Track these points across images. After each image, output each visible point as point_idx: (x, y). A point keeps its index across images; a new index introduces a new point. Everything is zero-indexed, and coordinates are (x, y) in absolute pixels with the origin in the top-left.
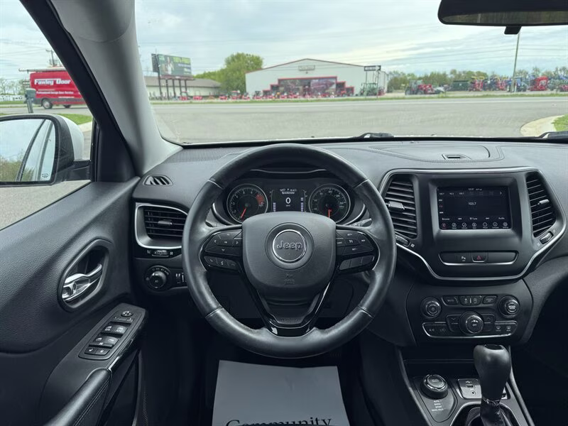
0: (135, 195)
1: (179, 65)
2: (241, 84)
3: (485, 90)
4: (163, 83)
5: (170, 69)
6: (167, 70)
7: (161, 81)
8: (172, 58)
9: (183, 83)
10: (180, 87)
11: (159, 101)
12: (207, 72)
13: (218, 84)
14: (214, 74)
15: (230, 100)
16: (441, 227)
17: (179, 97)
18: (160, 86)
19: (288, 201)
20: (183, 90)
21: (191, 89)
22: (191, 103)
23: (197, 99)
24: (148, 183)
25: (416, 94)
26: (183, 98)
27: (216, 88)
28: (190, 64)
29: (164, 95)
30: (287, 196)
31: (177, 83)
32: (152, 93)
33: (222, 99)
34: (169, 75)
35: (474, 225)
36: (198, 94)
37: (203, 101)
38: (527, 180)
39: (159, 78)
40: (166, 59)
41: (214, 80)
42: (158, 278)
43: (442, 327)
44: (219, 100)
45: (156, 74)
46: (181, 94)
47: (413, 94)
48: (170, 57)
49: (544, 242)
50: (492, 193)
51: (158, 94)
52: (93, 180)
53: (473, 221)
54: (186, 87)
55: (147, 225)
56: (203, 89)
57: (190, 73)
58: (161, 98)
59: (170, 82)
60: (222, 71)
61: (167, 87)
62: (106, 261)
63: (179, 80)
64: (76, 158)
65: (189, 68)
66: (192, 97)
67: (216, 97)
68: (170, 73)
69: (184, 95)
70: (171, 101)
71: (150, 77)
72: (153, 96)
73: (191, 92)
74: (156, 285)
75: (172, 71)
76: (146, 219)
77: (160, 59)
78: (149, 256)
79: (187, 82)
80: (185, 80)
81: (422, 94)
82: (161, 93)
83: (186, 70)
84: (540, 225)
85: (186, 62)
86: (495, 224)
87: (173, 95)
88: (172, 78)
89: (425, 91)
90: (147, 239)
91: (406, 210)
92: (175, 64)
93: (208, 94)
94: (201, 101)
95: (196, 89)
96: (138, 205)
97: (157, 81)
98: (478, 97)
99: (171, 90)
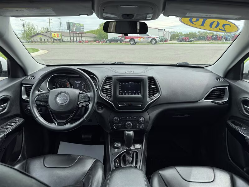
0: (23, 82)
1: (79, 27)
2: (106, 36)
3: (212, 40)
4: (72, 35)
5: (75, 29)
6: (73, 29)
7: (71, 34)
8: (75, 24)
9: (80, 35)
10: (79, 37)
11: (70, 43)
12: (91, 30)
13: (96, 36)
14: (94, 31)
15: (101, 43)
16: (119, 94)
17: (78, 41)
18: (70, 36)
19: (78, 85)
20: (80, 38)
21: (84, 38)
22: (83, 44)
23: (86, 42)
24: (28, 78)
25: (181, 42)
26: (80, 42)
27: (95, 37)
28: (83, 27)
29: (72, 40)
30: (78, 83)
31: (77, 35)
32: (67, 39)
33: (97, 42)
34: (74, 32)
35: (130, 94)
36: (86, 40)
37: (89, 43)
38: (148, 80)
39: (70, 33)
40: (73, 24)
41: (94, 34)
42: (29, 109)
43: (120, 126)
44: (95, 43)
45: (68, 31)
46: (79, 40)
47: (180, 42)
48: (75, 23)
49: (152, 99)
50: (136, 84)
51: (69, 40)
52: (9, 77)
53: (130, 92)
54: (81, 37)
55: (26, 92)
56: (89, 38)
57: (83, 30)
58: (70, 42)
59: (75, 35)
60: (98, 30)
61: (73, 36)
62: (9, 103)
63: (79, 33)
64: (3, 70)
65: (83, 28)
66: (84, 41)
67: (95, 41)
68: (75, 30)
69: (80, 40)
70: (75, 43)
71: (66, 32)
72: (67, 40)
73: (84, 39)
74: (28, 111)
75: (76, 29)
76: (26, 90)
77: (70, 24)
78: (26, 102)
79: (82, 34)
80: (81, 34)
81: (184, 42)
82: (71, 39)
83: (81, 29)
84: (151, 94)
85: (82, 25)
86: (137, 93)
87: (76, 40)
88: (76, 33)
89: (185, 40)
90: (26, 96)
91: (110, 89)
92: (77, 27)
93: (91, 40)
94: (88, 43)
95: (86, 38)
96: (24, 85)
97: (69, 34)
98: (207, 43)
99: (75, 38)
